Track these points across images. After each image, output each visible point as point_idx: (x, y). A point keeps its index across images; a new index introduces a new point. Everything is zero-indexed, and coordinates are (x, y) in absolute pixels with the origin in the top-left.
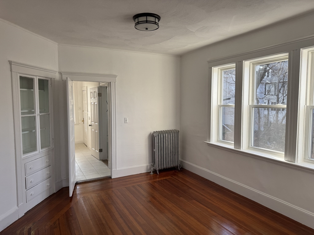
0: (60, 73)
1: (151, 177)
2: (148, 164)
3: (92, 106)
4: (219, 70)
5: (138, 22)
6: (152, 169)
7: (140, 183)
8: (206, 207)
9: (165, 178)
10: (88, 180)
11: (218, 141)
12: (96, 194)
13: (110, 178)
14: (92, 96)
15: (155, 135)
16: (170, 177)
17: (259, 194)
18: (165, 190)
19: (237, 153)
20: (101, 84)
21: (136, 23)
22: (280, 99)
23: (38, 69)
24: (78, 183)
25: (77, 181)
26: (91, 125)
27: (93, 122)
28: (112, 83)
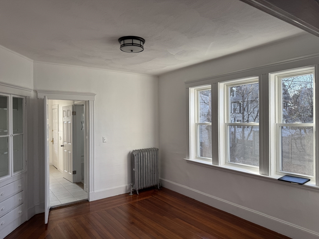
0: (36, 91)
1: (131, 198)
2: (127, 185)
3: (65, 125)
4: (196, 90)
5: (124, 44)
6: (132, 189)
7: (120, 205)
8: (189, 223)
9: (145, 198)
10: (64, 205)
11: (197, 158)
12: (74, 219)
13: (87, 201)
14: (65, 115)
15: (134, 154)
16: (151, 197)
17: (238, 208)
18: (147, 211)
19: (216, 169)
20: (76, 103)
21: (121, 45)
22: (245, 117)
23: (13, 87)
24: (52, 208)
25: (51, 206)
26: (63, 146)
27: (66, 142)
28: (90, 101)
